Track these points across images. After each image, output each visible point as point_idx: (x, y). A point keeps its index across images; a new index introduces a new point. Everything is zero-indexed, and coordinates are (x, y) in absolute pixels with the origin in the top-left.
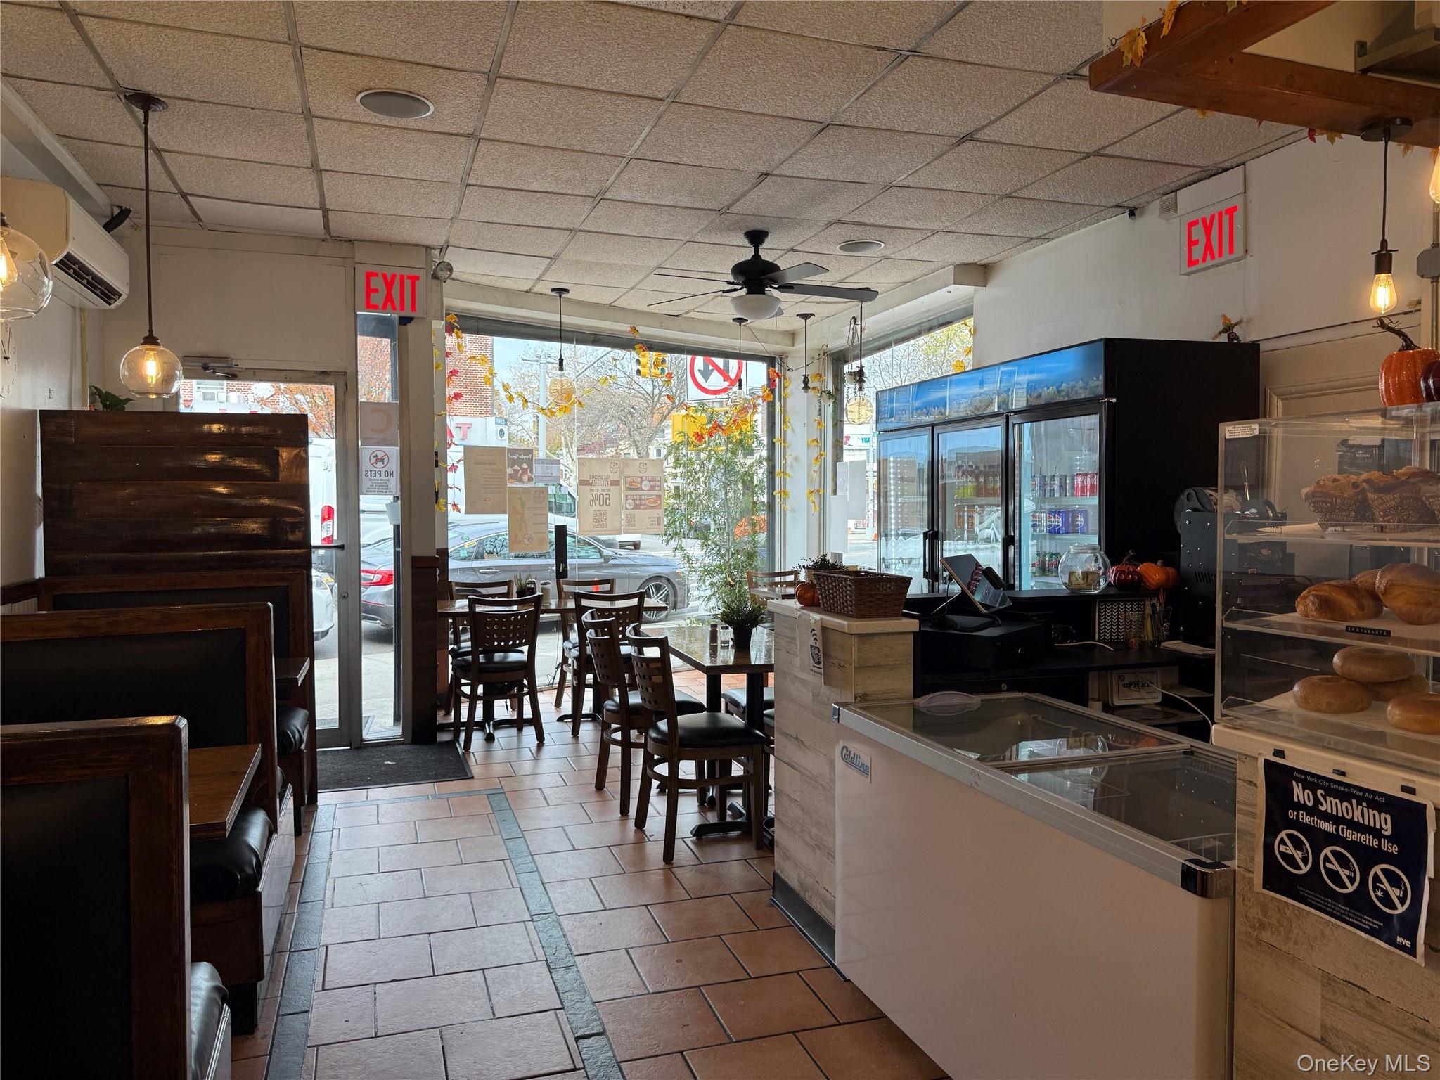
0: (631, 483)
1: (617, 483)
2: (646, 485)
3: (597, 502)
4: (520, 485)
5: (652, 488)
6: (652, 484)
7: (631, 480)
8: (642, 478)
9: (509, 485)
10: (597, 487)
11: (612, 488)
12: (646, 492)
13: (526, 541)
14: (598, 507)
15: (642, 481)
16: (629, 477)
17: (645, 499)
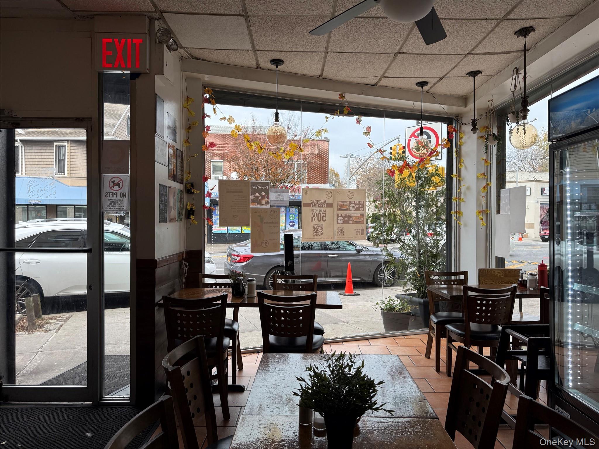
0: (341, 206)
1: (330, 205)
2: (352, 207)
3: (316, 219)
4: (259, 206)
5: (357, 209)
6: (358, 206)
7: (341, 203)
8: (350, 202)
9: (251, 207)
10: (316, 208)
11: (328, 209)
12: (352, 211)
13: (263, 245)
14: (317, 222)
15: (350, 204)
16: (340, 201)
17: (351, 217)
